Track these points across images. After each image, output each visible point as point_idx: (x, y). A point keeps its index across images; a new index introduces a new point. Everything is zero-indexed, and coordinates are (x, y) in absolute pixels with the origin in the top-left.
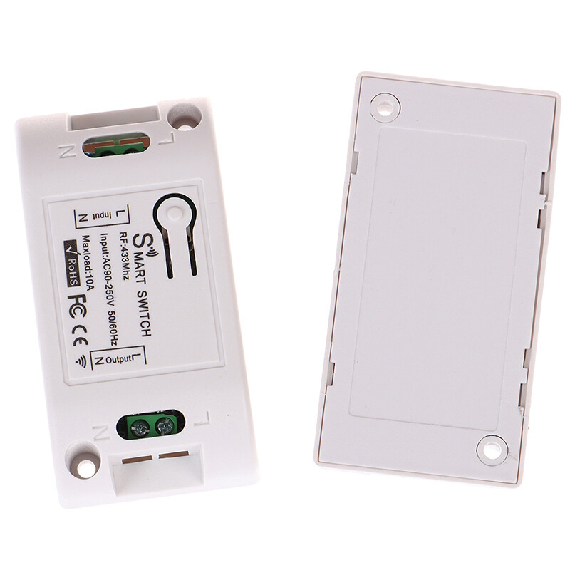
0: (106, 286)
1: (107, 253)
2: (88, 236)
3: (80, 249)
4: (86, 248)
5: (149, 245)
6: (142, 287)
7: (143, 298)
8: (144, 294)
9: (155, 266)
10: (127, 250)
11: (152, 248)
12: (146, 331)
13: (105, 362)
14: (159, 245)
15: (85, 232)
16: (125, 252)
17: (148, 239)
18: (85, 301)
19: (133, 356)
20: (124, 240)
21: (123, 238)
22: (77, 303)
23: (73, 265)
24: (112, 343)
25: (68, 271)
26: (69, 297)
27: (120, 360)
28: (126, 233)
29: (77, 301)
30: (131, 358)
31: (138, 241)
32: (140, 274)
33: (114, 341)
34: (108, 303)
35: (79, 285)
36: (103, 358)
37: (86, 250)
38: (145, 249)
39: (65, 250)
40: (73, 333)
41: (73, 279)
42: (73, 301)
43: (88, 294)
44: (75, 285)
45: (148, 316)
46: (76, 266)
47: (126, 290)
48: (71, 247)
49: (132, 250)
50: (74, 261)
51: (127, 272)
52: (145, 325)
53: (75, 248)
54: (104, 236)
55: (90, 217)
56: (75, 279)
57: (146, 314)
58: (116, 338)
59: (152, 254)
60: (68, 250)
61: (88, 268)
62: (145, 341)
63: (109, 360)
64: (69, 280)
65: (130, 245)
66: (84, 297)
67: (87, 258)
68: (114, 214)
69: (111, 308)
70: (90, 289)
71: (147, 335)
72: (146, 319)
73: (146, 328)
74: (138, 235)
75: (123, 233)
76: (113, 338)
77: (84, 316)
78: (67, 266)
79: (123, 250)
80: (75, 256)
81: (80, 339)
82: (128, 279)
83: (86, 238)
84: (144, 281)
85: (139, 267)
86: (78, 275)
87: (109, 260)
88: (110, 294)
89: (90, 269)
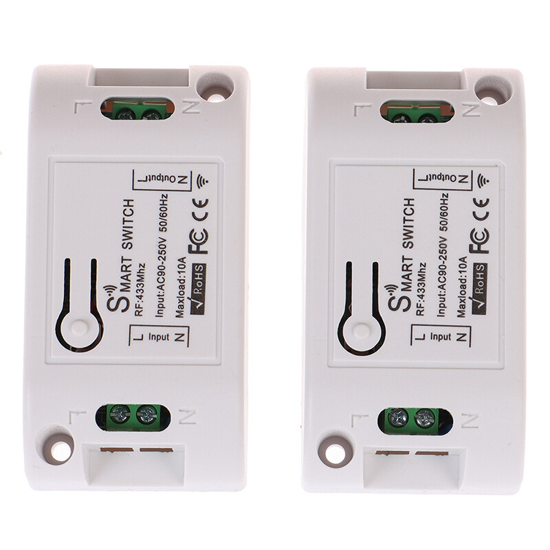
0: (164, 259)
1: (159, 296)
2: (177, 316)
3: (187, 304)
4: (181, 304)
5: (112, 299)
6: (127, 253)
7: (127, 242)
8: (125, 246)
9: (109, 274)
10: (137, 296)
11: (110, 295)
12: (128, 206)
13: (177, 177)
14: (102, 298)
15: (179, 322)
16: (139, 294)
17: (113, 305)
18: (190, 247)
19: (146, 181)
20: (139, 308)
21: (139, 310)
22: (198, 245)
23: (197, 287)
24: (166, 198)
25: (204, 281)
26: (206, 252)
27: (160, 178)
28: (136, 315)
29: (198, 248)
30: (149, 178)
31: (123, 304)
32: (127, 267)
33: (164, 198)
34: (165, 240)
35: (194, 265)
36: (179, 182)
37: (181, 301)
38: (117, 294)
39: (204, 304)
40: (207, 214)
42: (202, 248)
43: (185, 253)
44: (198, 265)
45: (124, 221)
46: (194, 286)
47: (144, 252)
48: (197, 307)
49: (132, 296)
50: (196, 291)
51: (140, 272)
52: (128, 212)
53: (193, 305)
54: (159, 315)
55: (173, 337)
56: (198, 272)
57: (127, 224)
58: (161, 203)
59: (110, 288)
60: (201, 304)
61: (182, 281)
62: (131, 195)
63: (172, 179)
64: (204, 272)
65: (133, 301)
66: (190, 251)
67: (182, 293)
68: (146, 337)
69: (163, 235)
70: (183, 259)
71: (128, 201)
72: (127, 218)
73: (128, 208)
74: (123, 311)
75: (139, 315)
76: (165, 203)
77: (193, 230)
78: (204, 287)
79: (141, 296)
80: (194, 296)
81: (200, 206)
82: (140, 265)
83: (180, 315)
84: (123, 260)
85: (127, 276)
86: (194, 276)
87: (439, 287)
88: (162, 251)
89: (180, 280)
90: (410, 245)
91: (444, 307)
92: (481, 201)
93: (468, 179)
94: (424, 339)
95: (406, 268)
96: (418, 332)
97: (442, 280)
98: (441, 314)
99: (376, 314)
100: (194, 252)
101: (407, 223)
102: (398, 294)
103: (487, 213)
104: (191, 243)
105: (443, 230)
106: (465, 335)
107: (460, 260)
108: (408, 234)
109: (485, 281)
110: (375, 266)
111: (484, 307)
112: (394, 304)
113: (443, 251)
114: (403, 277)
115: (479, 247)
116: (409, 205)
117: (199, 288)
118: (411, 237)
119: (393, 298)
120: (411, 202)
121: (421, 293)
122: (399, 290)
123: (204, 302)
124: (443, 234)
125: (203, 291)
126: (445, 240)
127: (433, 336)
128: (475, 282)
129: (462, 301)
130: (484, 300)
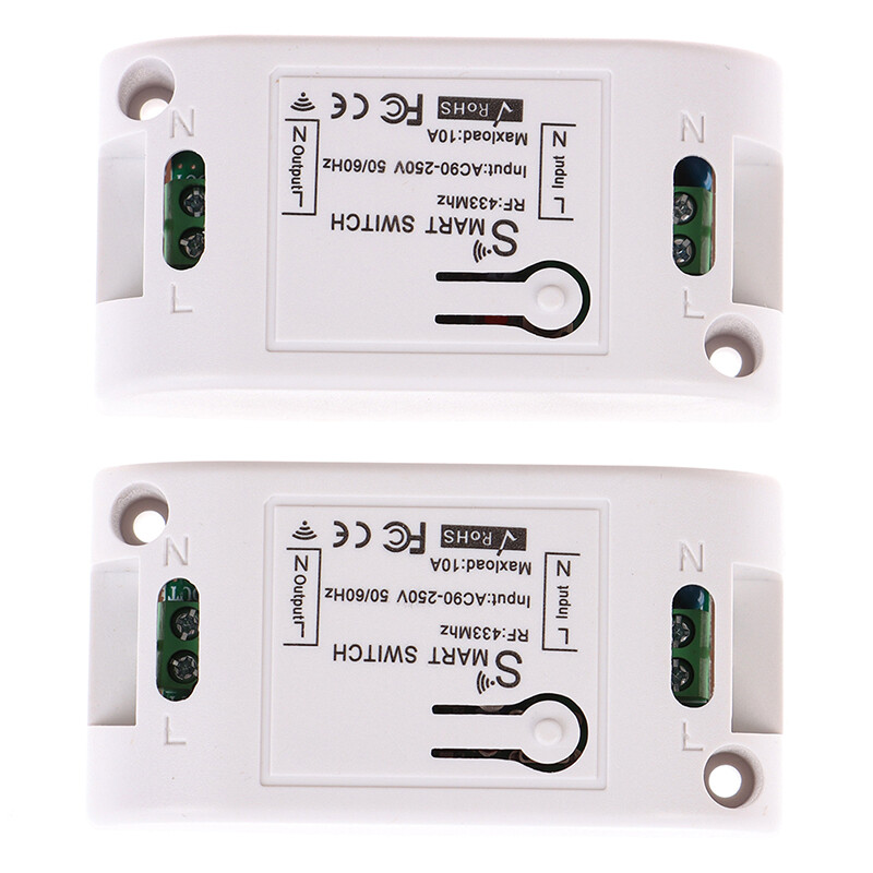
0: (434, 593)
1: (494, 603)
2: (529, 573)
3: (509, 556)
4: (508, 566)
5: (499, 679)
6: (424, 655)
7: (404, 656)
8: (411, 659)
9: (459, 685)
10: (495, 638)
11: (493, 683)
12: (344, 653)
13: (297, 573)
14: (497, 696)
15: (537, 569)
16: (491, 634)
17: (508, 678)
18: (413, 551)
19: (302, 623)
20: (514, 635)
21: (518, 634)
23: (481, 540)
24: (331, 590)
25: (471, 529)
27: (298, 600)
28: (526, 641)
30: (299, 619)
31: (508, 661)
32: (447, 655)
33: (332, 594)
34: (402, 592)
35: (444, 545)
36: (306, 570)
37: (504, 567)
38: (492, 672)
39: (510, 529)
40: (359, 524)
41: (452, 107)
42: (416, 531)
43: (424, 559)
44: (443, 538)
45: (370, 660)
46: (479, 545)
47: (422, 627)
48: (514, 539)
49: (493, 647)
50: (487, 541)
51: (455, 634)
52: (355, 653)
53: (510, 546)
54: (526, 601)
55: (563, 580)
56: (456, 538)
57: (375, 656)
58: (339, 598)
59: (482, 683)
60: (508, 534)
61: (471, 564)
62: (326, 648)
63: (300, 580)
64: (455, 528)
65: (503, 644)
66: (421, 551)
67: (490, 565)
68: (563, 623)
69: (393, 596)
70: (433, 563)
71: (336, 653)
72: (365, 655)
73: (348, 653)
74: (519, 661)
75: (526, 635)
76: (339, 592)
77: (386, 546)
78: (480, 529)
79: (495, 631)
80: (495, 545)
81: (345, 534)
82: (442, 633)
83: (526, 568)
84: (434, 662)
85: (461, 655)
86: (462, 545)
87: (477, 175)
88: (419, 597)
89: (469, 568)
90: (408, 220)
91: (510, 166)
92: (336, 106)
93: (301, 126)
94: (562, 199)
95: (446, 227)
96: (552, 209)
97: (465, 170)
98: (522, 171)
99: (521, 276)
100: (423, 545)
101: (372, 225)
102: (488, 240)
103: (356, 96)
104: (408, 549)
105: (383, 168)
106: (556, 134)
107: (432, 140)
108: (390, 224)
109: (467, 100)
110: (442, 277)
111: (509, 102)
112: (506, 247)
113: (418, 168)
114: (460, 232)
115: (412, 110)
116: (341, 222)
117: (482, 537)
118: (395, 219)
119: (495, 247)
120: (338, 218)
121: (488, 204)
122: (482, 239)
123: (506, 529)
124: (390, 167)
125: (487, 530)
126: (400, 164)
127: (558, 184)
128: (468, 116)
129: (500, 138)
130: (499, 102)
